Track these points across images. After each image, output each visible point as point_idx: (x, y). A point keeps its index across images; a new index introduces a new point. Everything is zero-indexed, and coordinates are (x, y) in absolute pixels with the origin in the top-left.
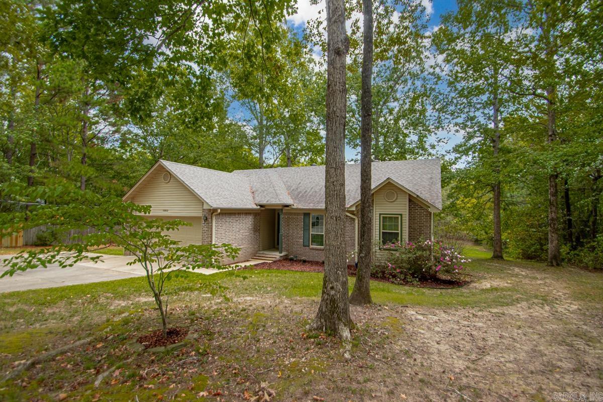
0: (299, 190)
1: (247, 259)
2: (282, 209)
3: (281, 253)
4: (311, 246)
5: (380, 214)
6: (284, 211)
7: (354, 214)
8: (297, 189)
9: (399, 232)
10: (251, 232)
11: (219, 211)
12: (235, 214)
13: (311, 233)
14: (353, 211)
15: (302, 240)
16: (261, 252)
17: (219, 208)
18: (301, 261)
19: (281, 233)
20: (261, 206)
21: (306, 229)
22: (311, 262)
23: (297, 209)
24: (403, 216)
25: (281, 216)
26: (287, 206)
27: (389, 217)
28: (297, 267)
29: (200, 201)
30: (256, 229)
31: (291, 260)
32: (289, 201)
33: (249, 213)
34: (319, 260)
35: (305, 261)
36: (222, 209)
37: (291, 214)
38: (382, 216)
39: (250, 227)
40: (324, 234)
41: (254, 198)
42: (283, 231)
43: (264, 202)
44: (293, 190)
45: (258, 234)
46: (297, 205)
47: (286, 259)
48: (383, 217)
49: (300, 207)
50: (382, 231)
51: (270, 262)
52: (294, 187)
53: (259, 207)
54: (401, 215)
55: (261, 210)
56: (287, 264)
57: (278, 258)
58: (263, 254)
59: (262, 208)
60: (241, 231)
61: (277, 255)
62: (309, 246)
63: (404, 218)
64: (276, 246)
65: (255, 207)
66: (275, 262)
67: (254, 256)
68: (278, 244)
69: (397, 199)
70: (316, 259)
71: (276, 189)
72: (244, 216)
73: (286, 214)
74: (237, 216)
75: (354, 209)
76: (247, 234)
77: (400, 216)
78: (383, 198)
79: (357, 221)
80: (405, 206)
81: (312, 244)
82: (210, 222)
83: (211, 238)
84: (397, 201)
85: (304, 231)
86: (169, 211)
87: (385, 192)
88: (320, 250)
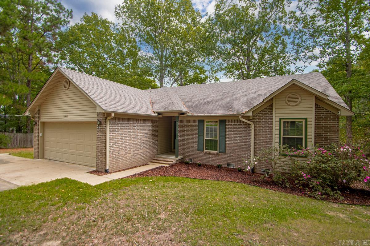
0: (193, 101)
1: (145, 163)
2: (178, 116)
3: (177, 157)
4: (205, 151)
5: (280, 119)
6: (179, 119)
7: (250, 120)
8: (191, 100)
9: (304, 137)
10: (150, 137)
11: (113, 115)
12: (132, 120)
13: (205, 139)
14: (249, 116)
15: (197, 145)
16: (159, 156)
17: (113, 112)
18: (196, 164)
19: (177, 139)
20: (159, 114)
21: (200, 134)
22: (206, 165)
23: (193, 116)
24: (308, 120)
25: (178, 123)
26: (183, 114)
27: (291, 122)
28: (194, 173)
29: (92, 104)
30: (154, 135)
31: (187, 163)
32: (184, 109)
33: (147, 120)
34: (213, 164)
35: (200, 165)
36: (116, 114)
37: (186, 121)
38: (282, 120)
39: (149, 133)
40: (218, 139)
41: (152, 107)
42: (178, 137)
43: (161, 110)
44: (187, 101)
45: (156, 139)
46: (191, 113)
47: (182, 162)
48: (284, 122)
49: (195, 114)
50: (282, 136)
51: (167, 165)
52: (188, 99)
53: (156, 114)
54: (306, 119)
55: (159, 118)
56: (183, 168)
57: (174, 161)
58: (161, 157)
59: (160, 116)
60: (139, 137)
61: (173, 159)
62: (203, 151)
63: (308, 123)
64: (173, 150)
65: (153, 114)
66: (171, 166)
67: (153, 160)
68: (174, 148)
69: (300, 102)
70: (210, 163)
71: (172, 99)
72: (142, 122)
73: (181, 121)
74: (135, 122)
75: (250, 114)
76: (145, 139)
77: (304, 121)
78: (284, 102)
79: (252, 127)
80: (311, 109)
81: (206, 149)
82: (104, 127)
83: (106, 143)
84: (301, 104)
85: (198, 136)
86: (68, 117)
87: (287, 95)
88: (214, 154)
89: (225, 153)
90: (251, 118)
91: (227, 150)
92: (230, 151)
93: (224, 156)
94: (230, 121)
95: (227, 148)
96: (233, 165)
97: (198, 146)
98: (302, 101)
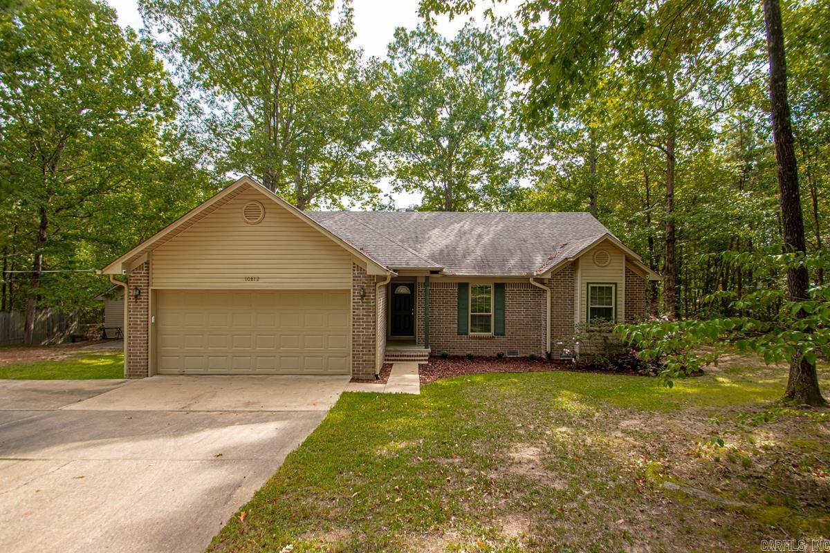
2: (429, 277)
3: (427, 347)
4: (471, 334)
5: (588, 283)
6: (430, 281)
9: (613, 306)
13: (470, 314)
15: (456, 326)
21: (462, 307)
23: (452, 277)
24: (618, 285)
26: (436, 272)
27: (599, 287)
35: (471, 358)
37: (442, 285)
38: (590, 285)
40: (492, 313)
46: (448, 271)
47: (432, 356)
48: (592, 287)
49: (457, 273)
50: (590, 306)
51: (426, 363)
54: (616, 284)
62: (467, 334)
63: (618, 289)
66: (432, 362)
67: (385, 356)
69: (610, 263)
75: (549, 276)
77: (614, 286)
78: (592, 261)
79: (549, 294)
80: (620, 271)
81: (472, 331)
82: (372, 299)
83: (375, 328)
84: (611, 265)
85: (458, 310)
86: (260, 280)
87: (595, 253)
88: (486, 338)
89: (504, 335)
90: (546, 282)
91: (507, 331)
92: (512, 331)
93: (502, 339)
94: (511, 285)
95: (507, 326)
96: (516, 353)
97: (458, 326)
98: (612, 261)
